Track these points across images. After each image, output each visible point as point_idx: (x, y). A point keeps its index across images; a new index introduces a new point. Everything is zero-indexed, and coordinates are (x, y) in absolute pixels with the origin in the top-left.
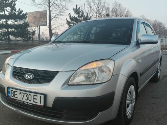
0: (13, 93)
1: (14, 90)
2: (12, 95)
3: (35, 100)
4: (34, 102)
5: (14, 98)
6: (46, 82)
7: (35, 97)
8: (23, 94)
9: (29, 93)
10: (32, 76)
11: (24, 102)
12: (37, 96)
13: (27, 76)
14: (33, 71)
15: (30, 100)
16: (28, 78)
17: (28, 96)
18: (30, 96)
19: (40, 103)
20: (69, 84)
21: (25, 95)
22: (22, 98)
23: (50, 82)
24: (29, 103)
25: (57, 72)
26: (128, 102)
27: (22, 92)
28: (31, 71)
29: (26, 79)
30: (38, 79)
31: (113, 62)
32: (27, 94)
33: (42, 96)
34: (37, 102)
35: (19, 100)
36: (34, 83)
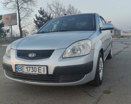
0: (20, 69)
1: (21, 66)
2: (20, 70)
3: (40, 71)
4: (39, 72)
5: (21, 72)
6: (46, 58)
7: (39, 69)
8: (29, 68)
9: (34, 67)
10: (35, 55)
11: (30, 73)
12: (41, 68)
13: (30, 55)
14: (34, 51)
15: (35, 71)
16: (31, 56)
17: (33, 69)
18: (35, 69)
19: (44, 72)
20: (63, 57)
21: (31, 68)
22: (28, 71)
23: (49, 57)
24: (35, 74)
25: (53, 51)
26: (100, 68)
27: (28, 66)
28: (33, 51)
29: (29, 57)
30: (39, 56)
31: (90, 41)
32: (33, 68)
33: (45, 67)
34: (41, 72)
35: (26, 73)
36: (37, 59)
